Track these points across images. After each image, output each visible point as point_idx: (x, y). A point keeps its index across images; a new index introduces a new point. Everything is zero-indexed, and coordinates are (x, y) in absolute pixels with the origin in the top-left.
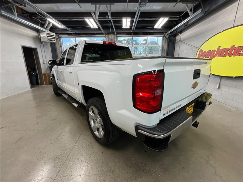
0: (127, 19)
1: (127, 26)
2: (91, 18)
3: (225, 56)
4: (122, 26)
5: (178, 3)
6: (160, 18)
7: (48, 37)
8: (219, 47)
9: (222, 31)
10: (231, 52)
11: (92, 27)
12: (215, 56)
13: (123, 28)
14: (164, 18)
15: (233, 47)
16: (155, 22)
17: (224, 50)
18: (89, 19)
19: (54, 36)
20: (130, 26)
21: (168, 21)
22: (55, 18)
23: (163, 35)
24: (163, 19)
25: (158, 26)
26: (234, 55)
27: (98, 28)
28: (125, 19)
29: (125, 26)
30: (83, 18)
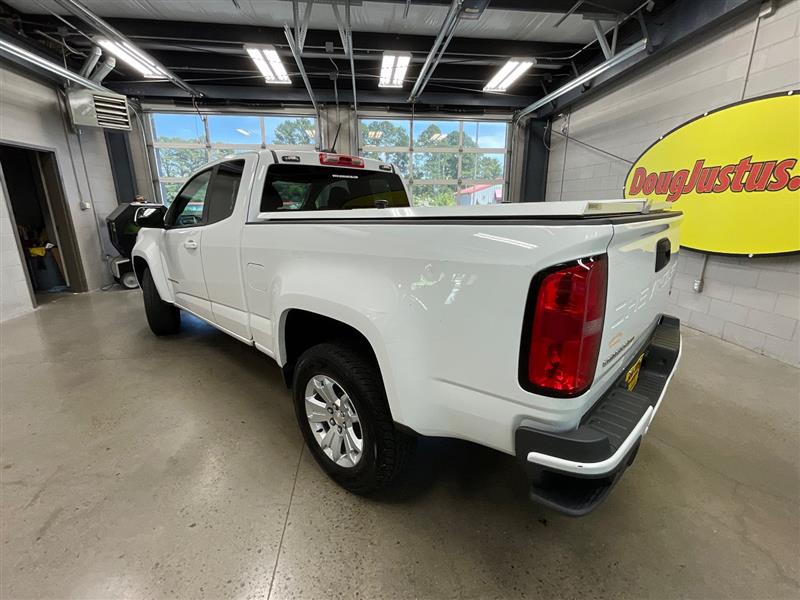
0: (397, 56)
1: (394, 82)
2: (269, 49)
3: (720, 189)
4: (377, 81)
5: (571, 15)
6: (506, 60)
7: (99, 110)
8: (700, 163)
9: (709, 113)
10: (739, 177)
11: (269, 78)
12: (688, 190)
13: (380, 86)
14: (520, 62)
15: (746, 164)
16: (488, 72)
17: (717, 172)
18: (261, 49)
19: (123, 104)
20: (405, 84)
21: (533, 70)
22: (134, 41)
23: (511, 117)
24: (516, 63)
25: (497, 87)
26: (751, 187)
27: (290, 82)
28: (392, 58)
29: (388, 81)
30: (241, 46)
